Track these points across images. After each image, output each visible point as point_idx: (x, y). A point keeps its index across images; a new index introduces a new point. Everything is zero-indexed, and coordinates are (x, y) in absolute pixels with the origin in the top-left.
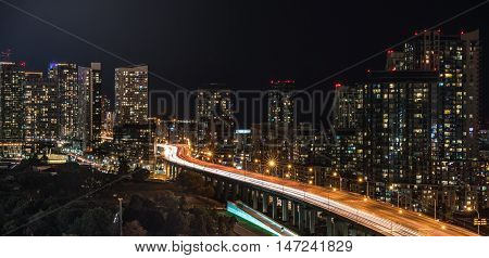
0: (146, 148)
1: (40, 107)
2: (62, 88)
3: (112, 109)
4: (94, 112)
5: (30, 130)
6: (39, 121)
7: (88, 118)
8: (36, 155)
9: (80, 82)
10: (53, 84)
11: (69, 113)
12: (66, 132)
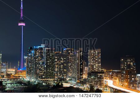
0: (100, 81)
1: (60, 65)
2: (68, 58)
3: (87, 66)
4: (80, 66)
5: (57, 74)
6: (60, 71)
7: (78, 69)
8: (58, 83)
9: (75, 55)
10: (65, 56)
11: (71, 68)
12: (70, 75)
